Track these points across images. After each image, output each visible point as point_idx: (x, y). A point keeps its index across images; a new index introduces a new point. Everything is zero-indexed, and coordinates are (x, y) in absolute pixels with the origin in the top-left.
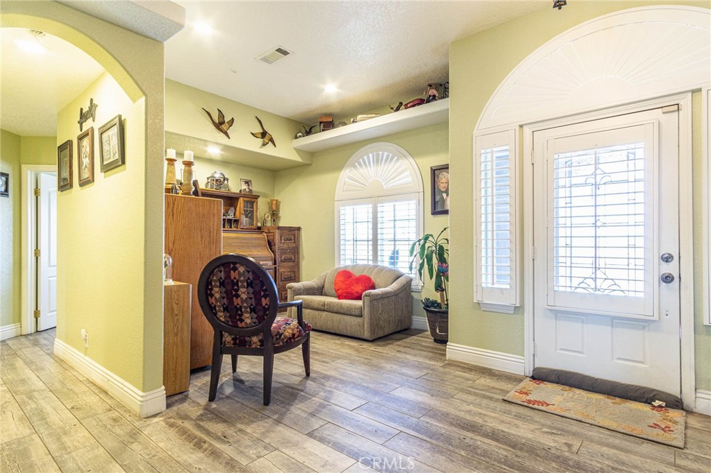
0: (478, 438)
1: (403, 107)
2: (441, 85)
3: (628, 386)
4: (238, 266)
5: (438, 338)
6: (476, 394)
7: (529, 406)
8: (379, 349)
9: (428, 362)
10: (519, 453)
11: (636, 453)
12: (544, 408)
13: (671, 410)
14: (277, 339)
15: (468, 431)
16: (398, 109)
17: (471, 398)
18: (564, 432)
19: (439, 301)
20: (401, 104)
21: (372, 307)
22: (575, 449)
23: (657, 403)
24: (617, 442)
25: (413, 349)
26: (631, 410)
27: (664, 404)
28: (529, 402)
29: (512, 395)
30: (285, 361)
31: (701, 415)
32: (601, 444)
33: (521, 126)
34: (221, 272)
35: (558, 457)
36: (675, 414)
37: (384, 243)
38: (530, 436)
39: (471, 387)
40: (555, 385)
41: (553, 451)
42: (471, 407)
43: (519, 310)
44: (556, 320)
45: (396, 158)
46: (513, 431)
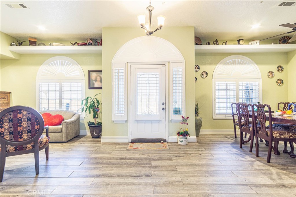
0: (127, 161)
1: (77, 44)
2: (94, 40)
3: (155, 139)
4: (22, 111)
5: (94, 136)
6: (118, 150)
7: (134, 150)
8: (72, 144)
9: (95, 145)
10: (139, 161)
11: (162, 153)
12: (138, 149)
13: (164, 143)
14: (41, 144)
15: (123, 160)
16: (74, 44)
17: (117, 152)
18: (146, 153)
19: (94, 122)
20: (76, 42)
21: (67, 128)
22: (150, 156)
23: (162, 142)
24: (158, 152)
25: (86, 142)
26: (157, 145)
27: (163, 142)
28: (134, 148)
29: (128, 148)
30: (27, 158)
31: (170, 142)
32: (155, 153)
33: (127, 63)
34: (10, 115)
35: (148, 159)
36: (165, 143)
37: (65, 100)
38: (139, 156)
39: (115, 149)
40: (138, 143)
41: (146, 158)
42: (119, 154)
43: (126, 121)
44: (137, 123)
45: (72, 64)
46: (134, 156)
